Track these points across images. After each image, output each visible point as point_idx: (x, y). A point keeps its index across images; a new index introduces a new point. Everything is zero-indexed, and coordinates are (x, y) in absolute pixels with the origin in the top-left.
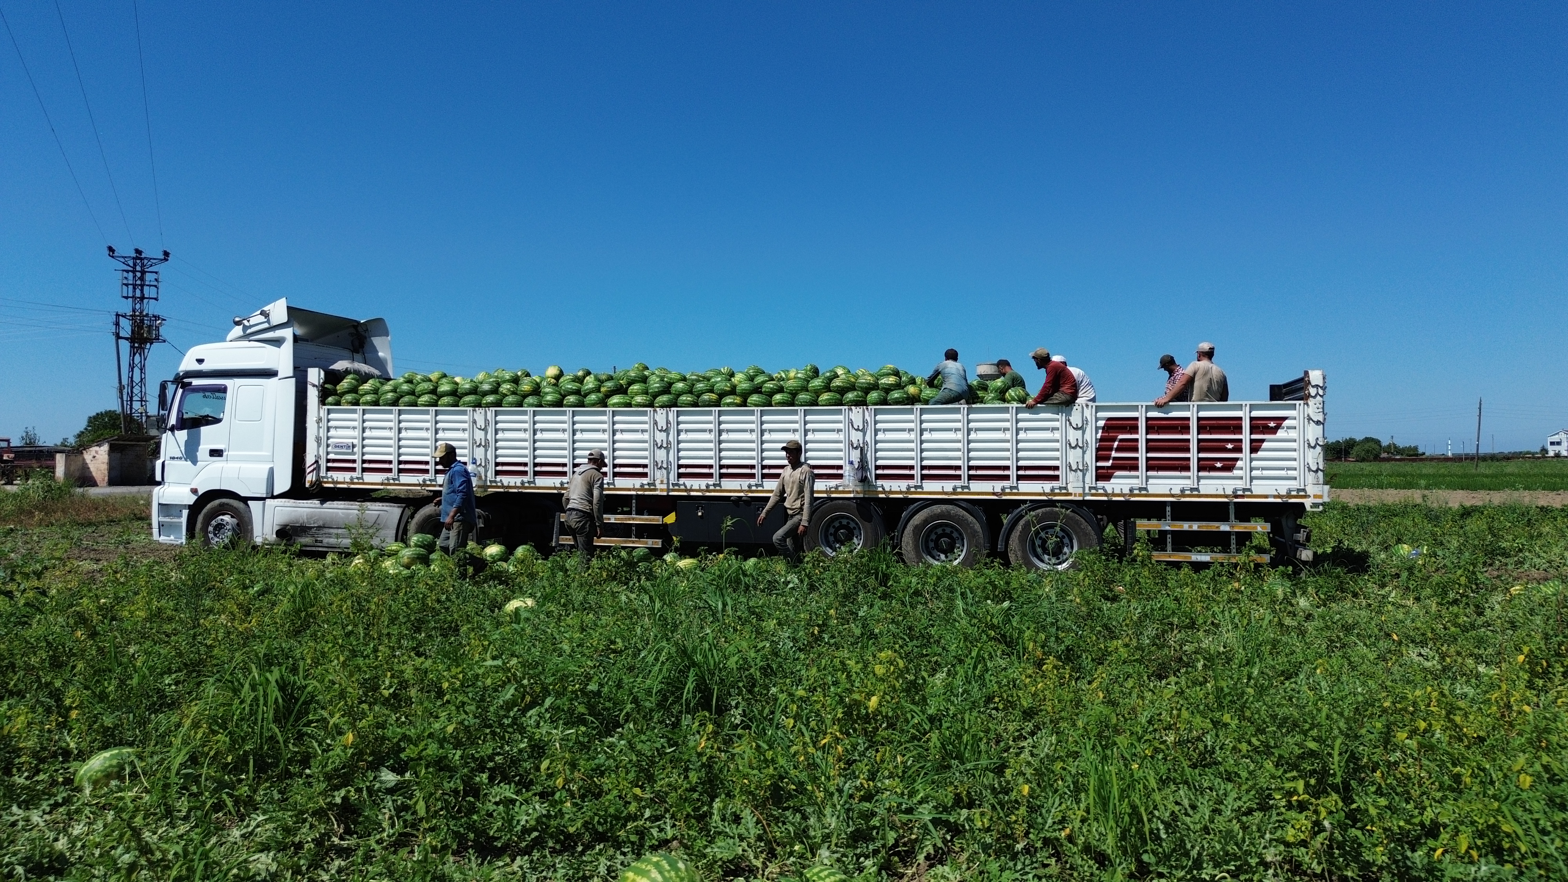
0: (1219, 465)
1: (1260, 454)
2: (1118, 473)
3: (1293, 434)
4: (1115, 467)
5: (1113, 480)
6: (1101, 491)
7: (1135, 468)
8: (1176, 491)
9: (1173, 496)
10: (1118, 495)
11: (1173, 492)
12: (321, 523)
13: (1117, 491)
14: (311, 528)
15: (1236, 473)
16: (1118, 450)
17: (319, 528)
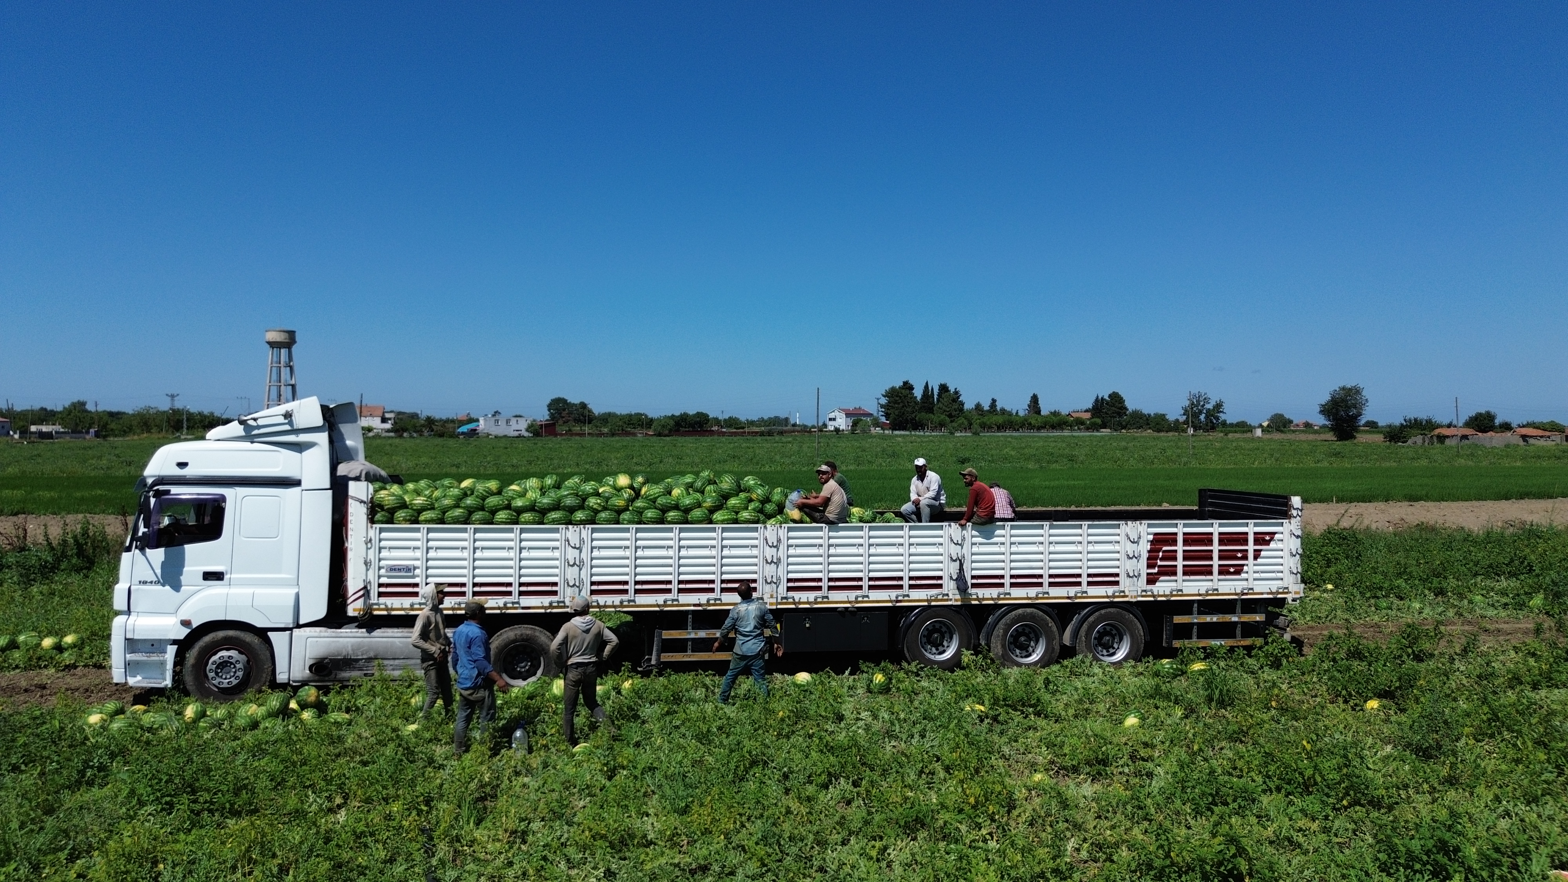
0: (1232, 570)
1: (1259, 561)
2: (1162, 578)
3: (1280, 545)
4: (1160, 573)
5: (1158, 584)
6: (1149, 593)
7: (1174, 573)
8: (1203, 591)
9: (1200, 595)
10: (1162, 596)
11: (1201, 592)
12: (372, 655)
13: (1161, 593)
14: (357, 660)
15: (1244, 575)
16: (1162, 559)
17: (370, 660)
